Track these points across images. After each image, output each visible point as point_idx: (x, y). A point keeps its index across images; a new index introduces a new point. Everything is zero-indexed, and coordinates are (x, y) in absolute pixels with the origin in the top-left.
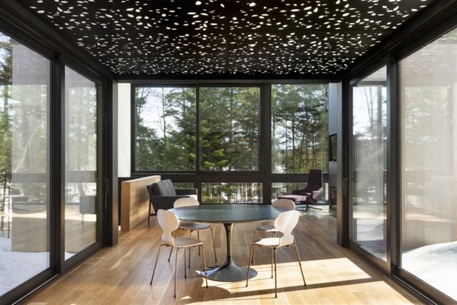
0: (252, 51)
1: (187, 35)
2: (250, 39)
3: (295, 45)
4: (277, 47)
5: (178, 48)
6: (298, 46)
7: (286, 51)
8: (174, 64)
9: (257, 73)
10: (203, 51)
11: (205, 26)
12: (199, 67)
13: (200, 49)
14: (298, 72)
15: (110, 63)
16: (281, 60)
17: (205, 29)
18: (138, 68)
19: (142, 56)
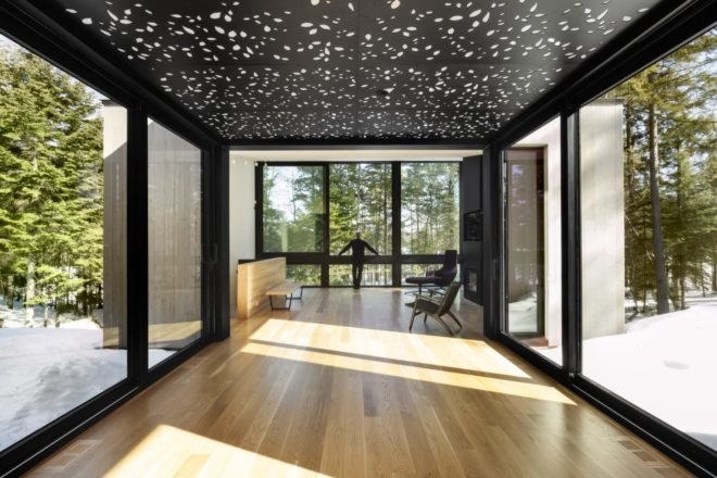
0: (387, 101)
1: (304, 71)
2: (388, 78)
3: (444, 89)
4: (421, 93)
5: (294, 94)
6: (447, 92)
7: (431, 100)
8: (292, 122)
9: (391, 136)
10: (327, 99)
11: (327, 52)
12: (323, 126)
13: (321, 97)
14: (440, 135)
15: (213, 121)
16: (422, 114)
17: (327, 60)
18: (250, 129)
19: (250, 110)
